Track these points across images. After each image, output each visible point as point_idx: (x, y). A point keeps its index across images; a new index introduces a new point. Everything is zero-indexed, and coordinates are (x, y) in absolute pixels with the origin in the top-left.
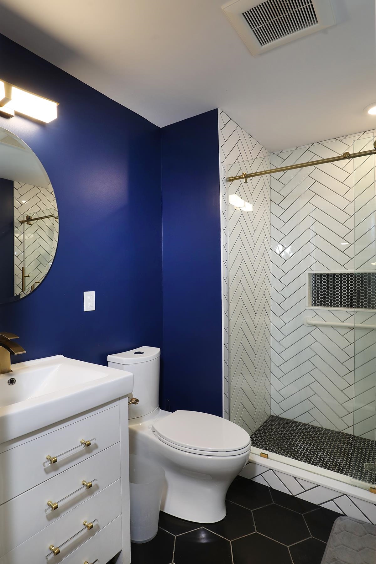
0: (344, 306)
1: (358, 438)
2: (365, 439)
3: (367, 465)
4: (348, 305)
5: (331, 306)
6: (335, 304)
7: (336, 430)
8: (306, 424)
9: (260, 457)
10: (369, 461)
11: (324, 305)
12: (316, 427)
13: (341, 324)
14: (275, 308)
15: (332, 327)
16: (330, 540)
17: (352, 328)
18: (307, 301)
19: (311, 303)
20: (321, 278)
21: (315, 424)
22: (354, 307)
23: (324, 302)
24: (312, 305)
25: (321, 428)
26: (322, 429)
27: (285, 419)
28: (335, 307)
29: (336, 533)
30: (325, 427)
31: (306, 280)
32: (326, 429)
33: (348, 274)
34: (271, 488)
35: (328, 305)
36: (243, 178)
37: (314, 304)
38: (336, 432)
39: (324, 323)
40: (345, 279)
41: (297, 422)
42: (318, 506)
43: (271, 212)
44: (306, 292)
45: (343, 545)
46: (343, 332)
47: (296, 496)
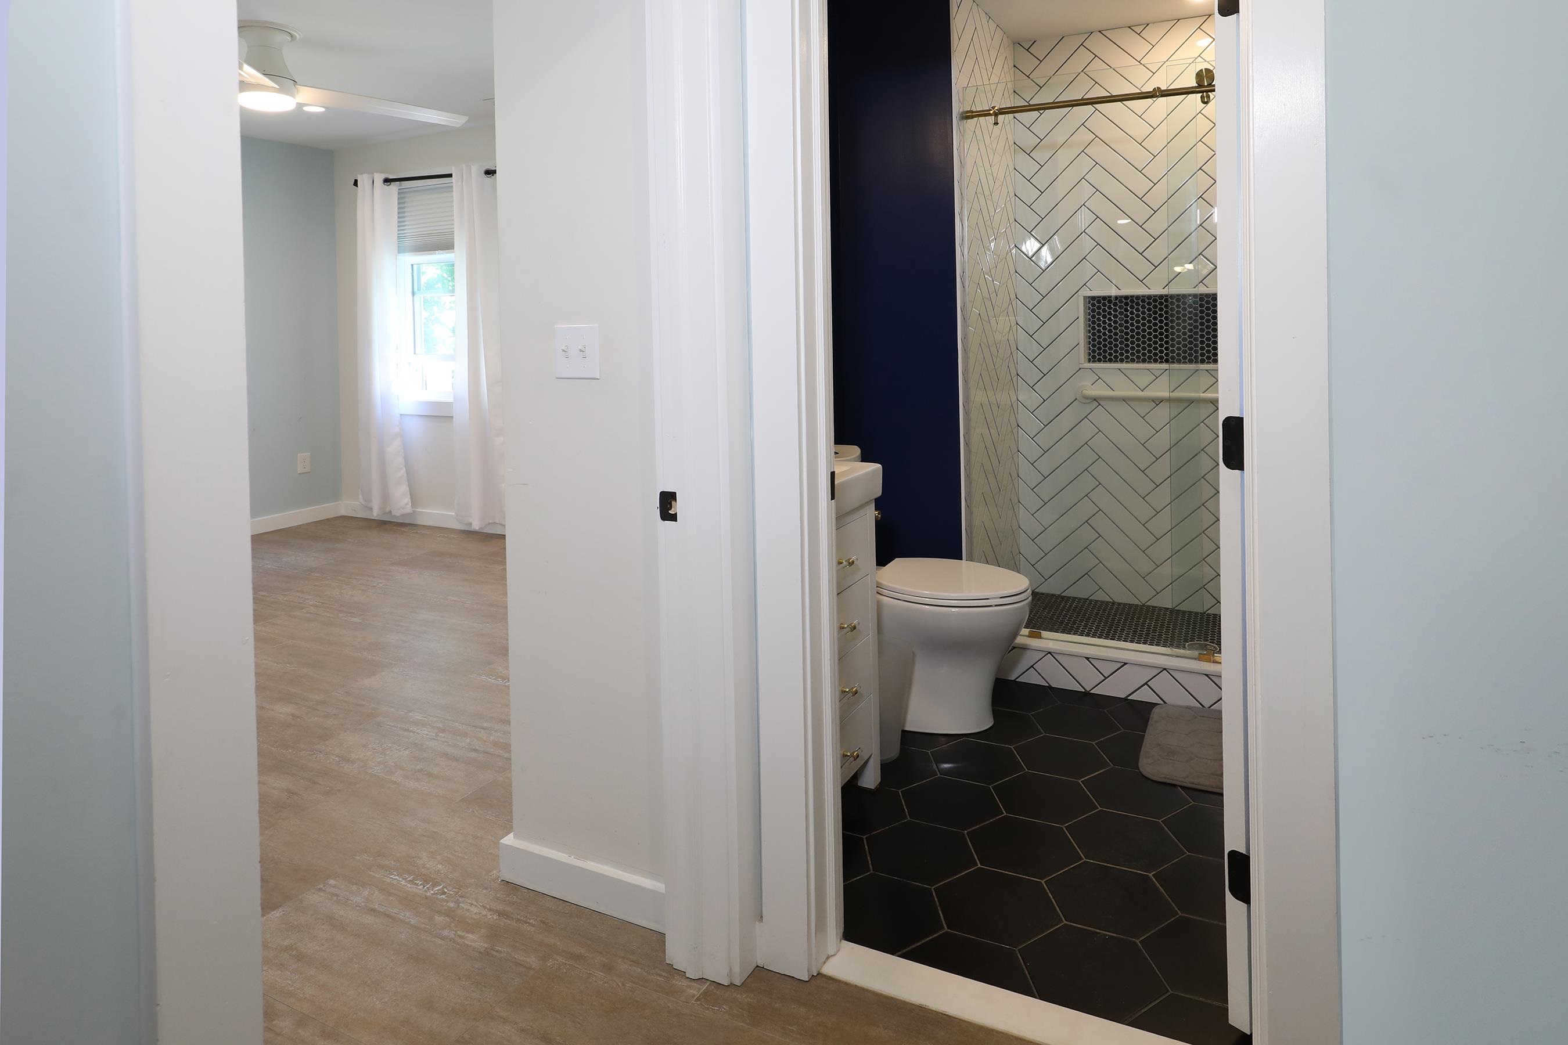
0: (1144, 361)
1: (1172, 611)
2: (1184, 612)
3: (1191, 644)
4: (1150, 357)
5: (1122, 361)
6: (1127, 357)
7: (1136, 602)
8: (1084, 599)
9: (1028, 638)
10: (1192, 639)
11: (1110, 361)
12: (1102, 602)
13: (1140, 394)
14: (1024, 367)
15: (1125, 400)
16: (1149, 729)
17: (1158, 401)
18: (1082, 351)
19: (1087, 357)
20: (1104, 304)
21: (1100, 596)
22: (1160, 362)
23: (1111, 354)
24: (1089, 360)
25: (1110, 602)
26: (1114, 603)
27: (1048, 595)
28: (1129, 362)
29: (1157, 722)
30: (1118, 600)
31: (1078, 309)
32: (1119, 604)
33: (1149, 297)
34: (1050, 687)
35: (1116, 360)
36: (990, 115)
37: (1093, 358)
38: (1137, 606)
39: (1110, 393)
40: (1143, 307)
41: (1069, 598)
42: (1126, 699)
43: (1015, 169)
44: (1078, 334)
45: (1167, 731)
46: (1143, 409)
47: (1091, 692)
